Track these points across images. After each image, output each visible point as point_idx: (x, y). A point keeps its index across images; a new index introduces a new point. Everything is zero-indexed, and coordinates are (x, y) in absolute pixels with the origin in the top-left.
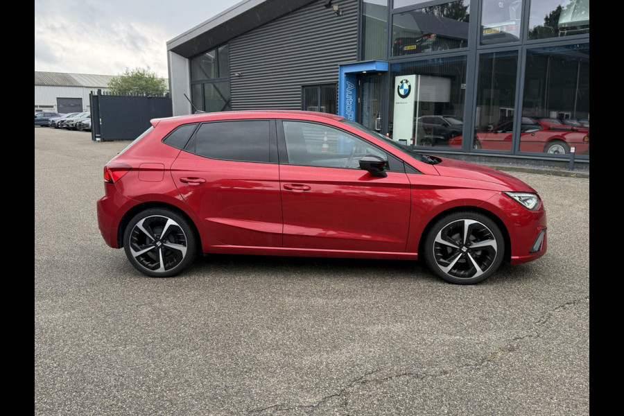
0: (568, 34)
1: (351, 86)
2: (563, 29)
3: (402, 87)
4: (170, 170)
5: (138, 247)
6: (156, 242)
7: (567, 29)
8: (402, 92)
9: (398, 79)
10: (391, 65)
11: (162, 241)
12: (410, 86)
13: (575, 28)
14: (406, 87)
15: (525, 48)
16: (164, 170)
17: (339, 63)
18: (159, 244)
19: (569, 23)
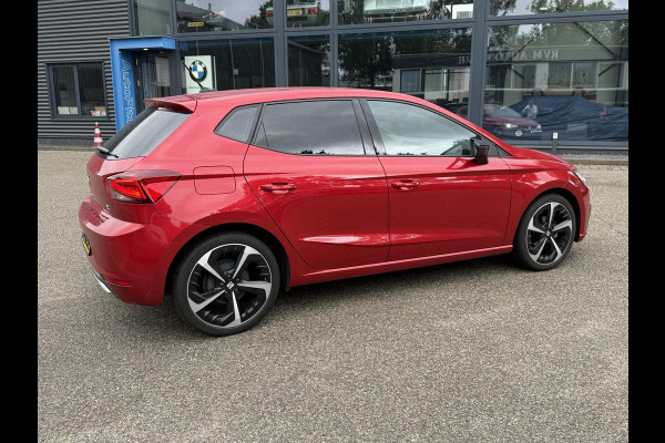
0: (375, 22)
1: (127, 66)
2: (368, 16)
3: (195, 69)
4: (243, 175)
5: (201, 296)
6: (227, 283)
7: (372, 16)
8: (196, 74)
9: (189, 60)
10: (178, 43)
11: (234, 281)
12: (205, 69)
13: (379, 16)
14: (200, 69)
15: (337, 33)
16: (235, 175)
17: (109, 37)
18: (230, 285)
19: (374, 11)
